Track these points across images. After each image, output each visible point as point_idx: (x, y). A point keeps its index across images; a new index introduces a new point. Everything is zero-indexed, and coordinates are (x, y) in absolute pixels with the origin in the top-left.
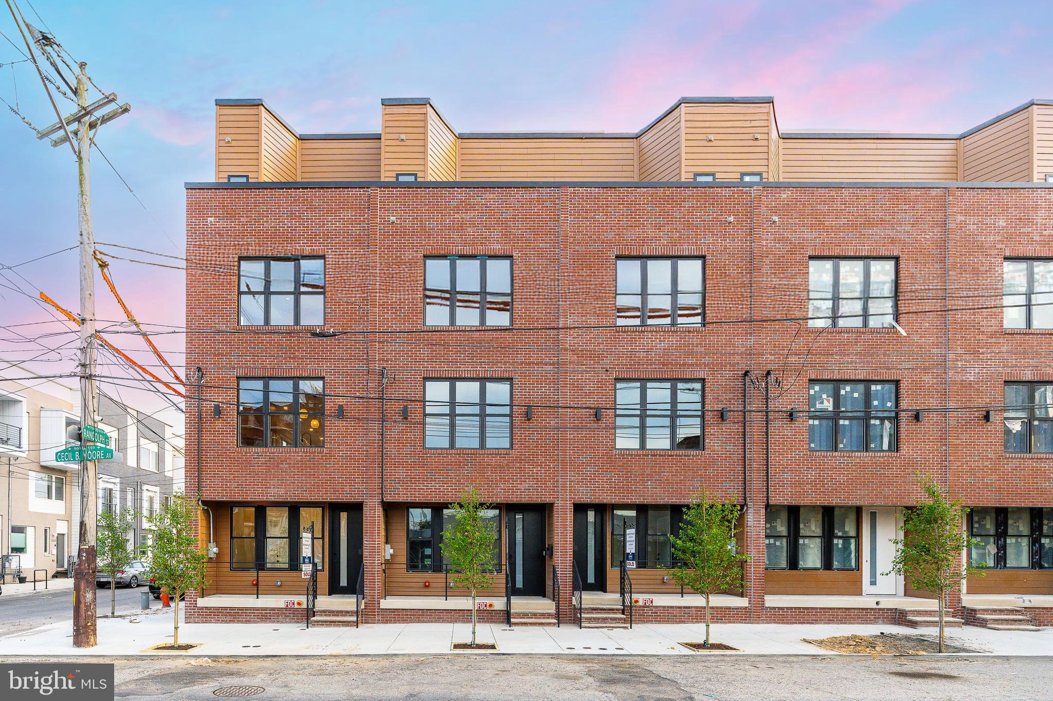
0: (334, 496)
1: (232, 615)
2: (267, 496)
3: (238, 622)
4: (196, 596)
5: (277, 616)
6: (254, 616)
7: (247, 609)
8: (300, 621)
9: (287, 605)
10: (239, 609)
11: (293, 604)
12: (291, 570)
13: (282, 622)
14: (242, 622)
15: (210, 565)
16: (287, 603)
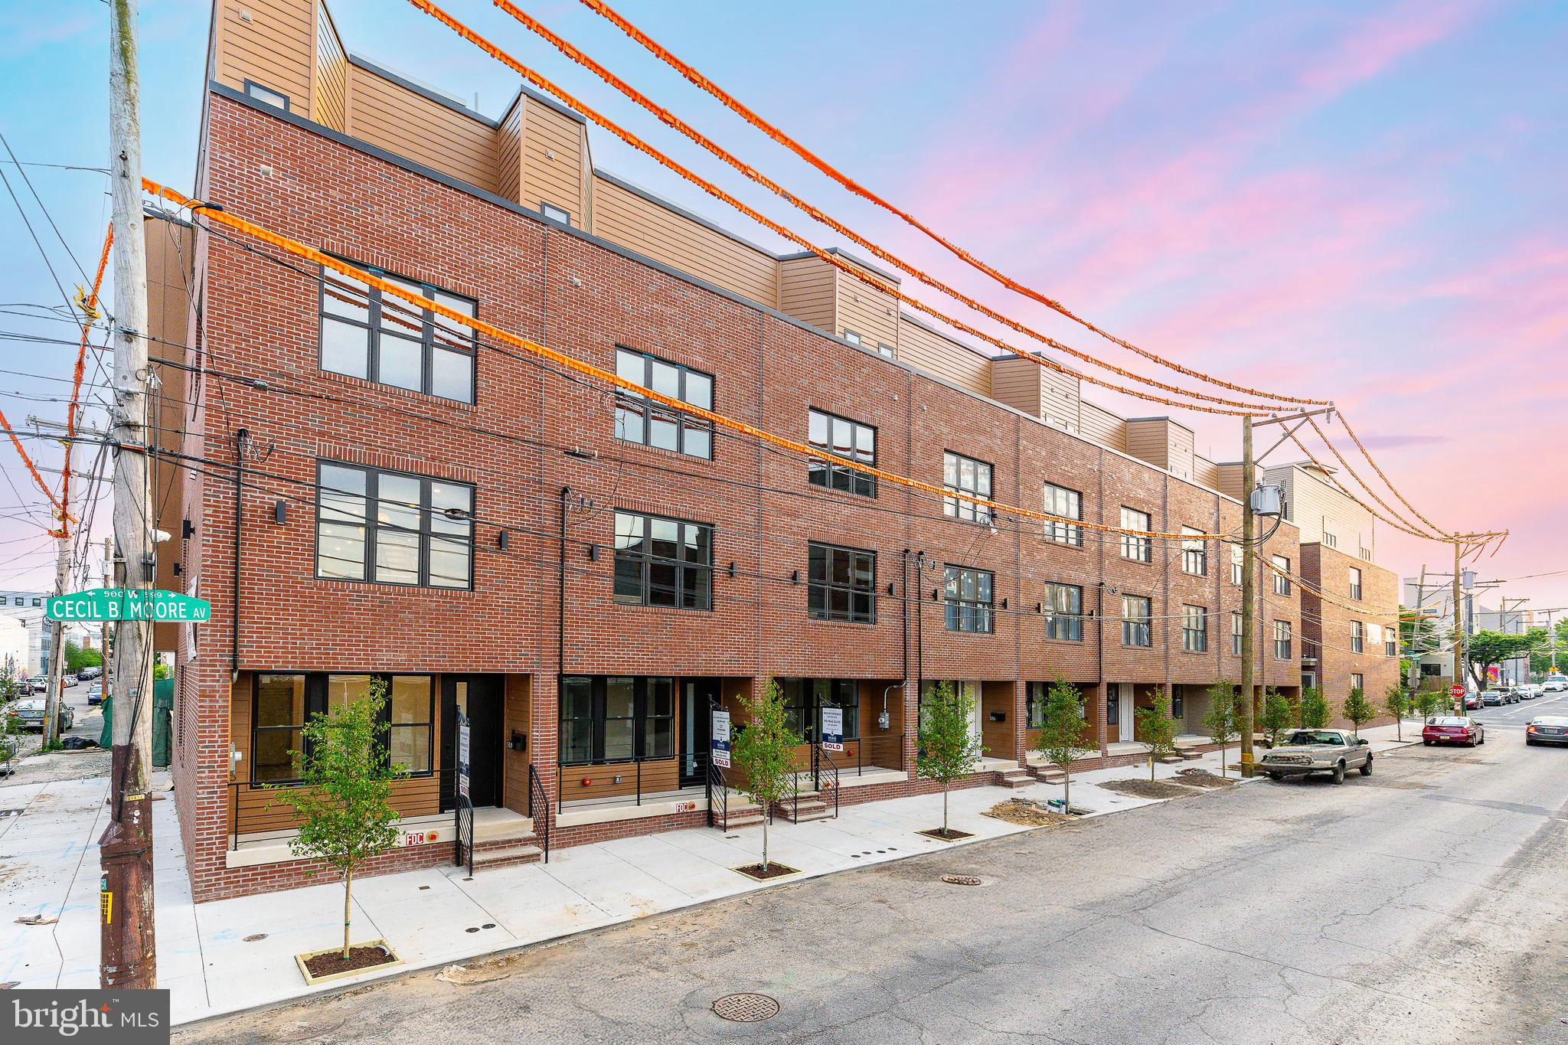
5: (391, 862)
8: (430, 864)
9: (410, 842)
11: (421, 838)
13: (399, 871)
16: (410, 837)
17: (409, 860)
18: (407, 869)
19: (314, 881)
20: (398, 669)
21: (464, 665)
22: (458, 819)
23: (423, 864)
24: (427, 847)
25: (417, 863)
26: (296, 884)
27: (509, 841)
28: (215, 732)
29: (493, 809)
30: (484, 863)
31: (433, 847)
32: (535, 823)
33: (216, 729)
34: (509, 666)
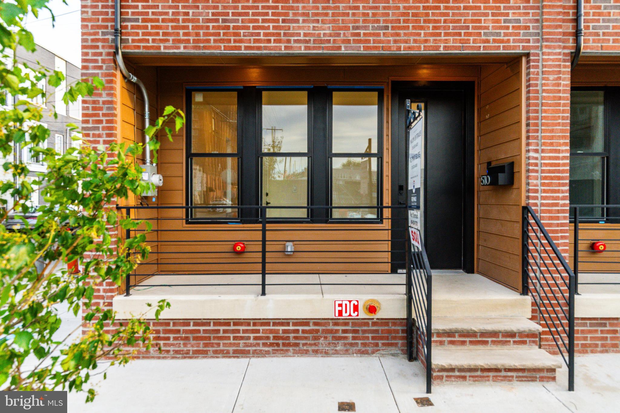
0: (455, 41)
1: (202, 338)
2: (289, 41)
3: (217, 354)
4: (111, 291)
5: (315, 338)
6: (255, 338)
7: (238, 322)
8: (370, 349)
9: (340, 313)
10: (218, 322)
11: (356, 308)
12: (312, 222)
13: (327, 354)
14: (226, 354)
15: (145, 213)
16: (340, 305)
17: (340, 338)
18: (337, 353)
19: (215, 352)
20: (319, 48)
21: (415, 41)
22: (409, 284)
23: (360, 347)
24: (364, 322)
25: (351, 345)
26: (195, 352)
27: (494, 334)
28: (99, 136)
29: (460, 274)
30: (452, 370)
31: (374, 324)
32: (535, 304)
33: (101, 132)
34: (488, 41)
